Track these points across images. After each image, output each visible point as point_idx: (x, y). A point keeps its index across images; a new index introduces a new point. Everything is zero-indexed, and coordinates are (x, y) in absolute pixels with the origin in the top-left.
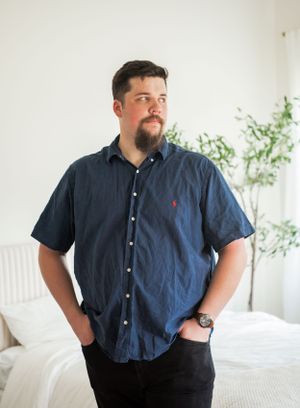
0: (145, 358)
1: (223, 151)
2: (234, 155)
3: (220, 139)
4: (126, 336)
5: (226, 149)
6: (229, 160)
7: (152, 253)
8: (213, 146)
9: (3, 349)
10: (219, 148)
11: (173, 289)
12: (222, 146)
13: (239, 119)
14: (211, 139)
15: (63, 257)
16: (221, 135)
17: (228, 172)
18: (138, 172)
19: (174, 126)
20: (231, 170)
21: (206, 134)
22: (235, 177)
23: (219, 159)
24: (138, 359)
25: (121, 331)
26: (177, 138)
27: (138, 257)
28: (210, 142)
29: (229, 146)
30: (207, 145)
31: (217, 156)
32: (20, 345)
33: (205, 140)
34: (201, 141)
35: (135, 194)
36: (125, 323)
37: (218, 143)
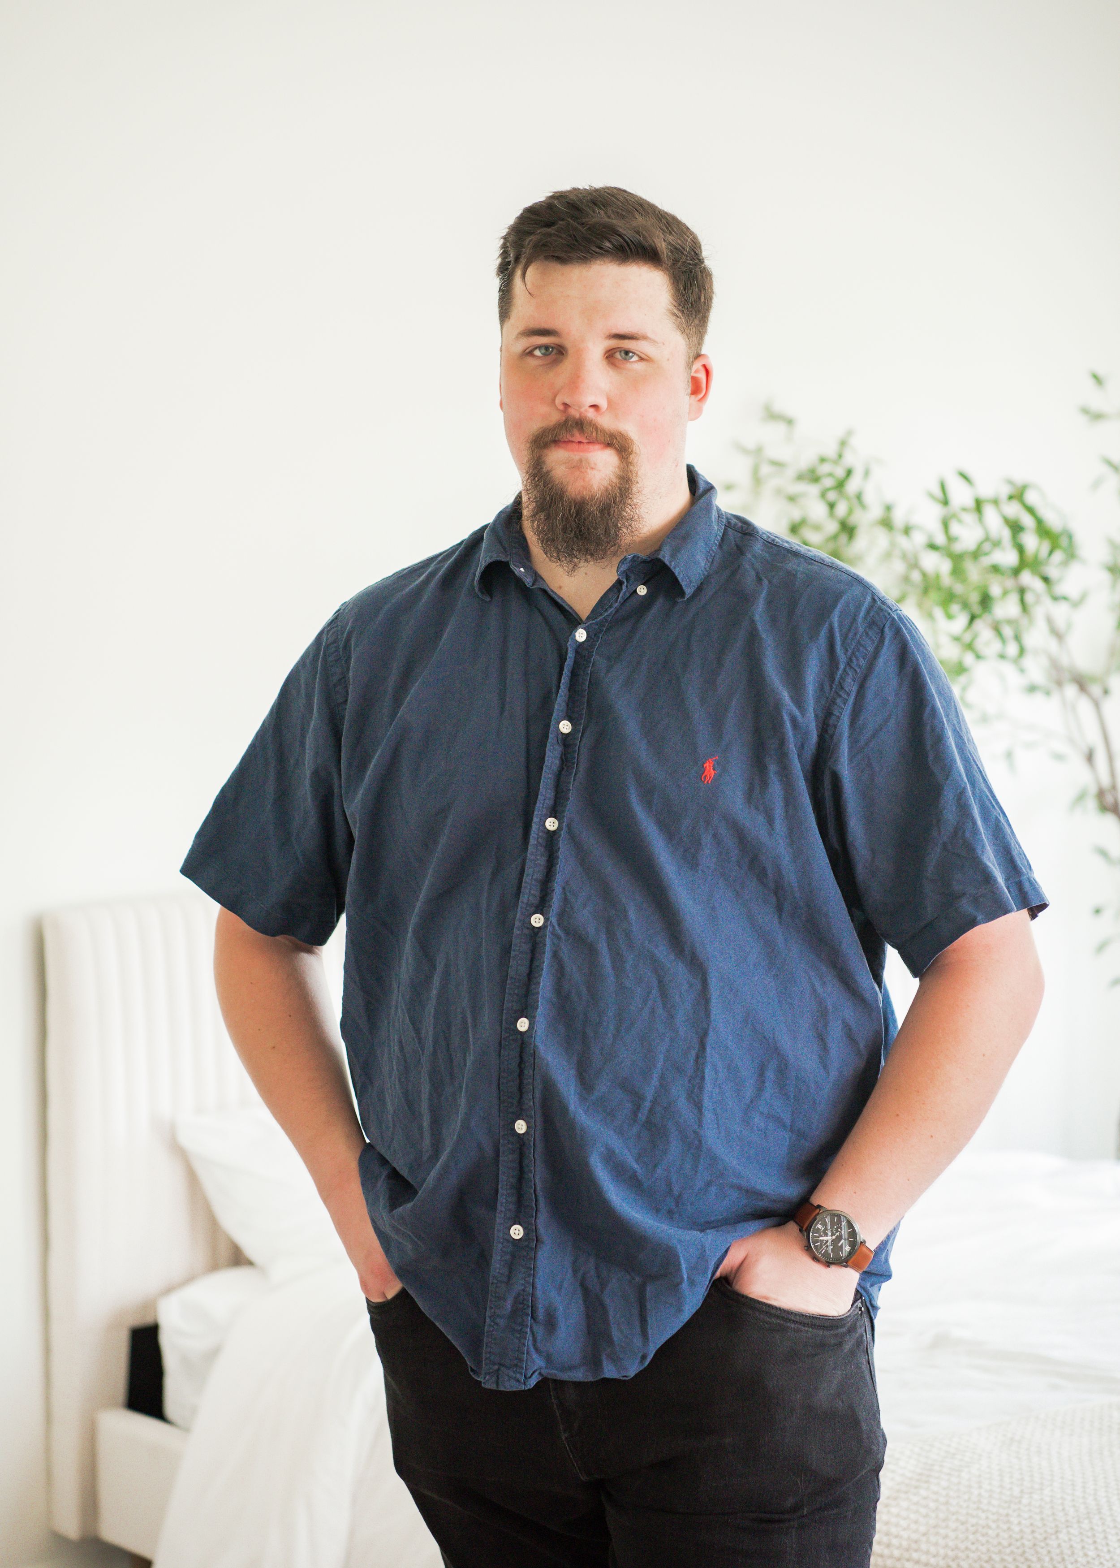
0: (610, 1371)
1: (1031, 541)
2: (1071, 555)
3: (1018, 495)
4: (517, 1288)
5: (1043, 530)
6: (1052, 572)
7: (618, 960)
8: (993, 520)
9: (189, 1279)
10: (1016, 528)
11: (698, 1106)
12: (1027, 521)
13: (1097, 417)
14: (986, 490)
15: (306, 959)
16: (1020, 478)
17: (1050, 621)
18: (581, 635)
19: (843, 444)
20: (1060, 612)
21: (964, 477)
22: (1074, 641)
23: (1016, 572)
24: (580, 1375)
25: (497, 1265)
26: (852, 486)
27: (560, 971)
28: (979, 505)
29: (1053, 520)
30: (969, 518)
31: (1008, 557)
32: (250, 1263)
33: (961, 496)
34: (945, 502)
35: (565, 727)
36: (517, 1232)
37: (1013, 510)
